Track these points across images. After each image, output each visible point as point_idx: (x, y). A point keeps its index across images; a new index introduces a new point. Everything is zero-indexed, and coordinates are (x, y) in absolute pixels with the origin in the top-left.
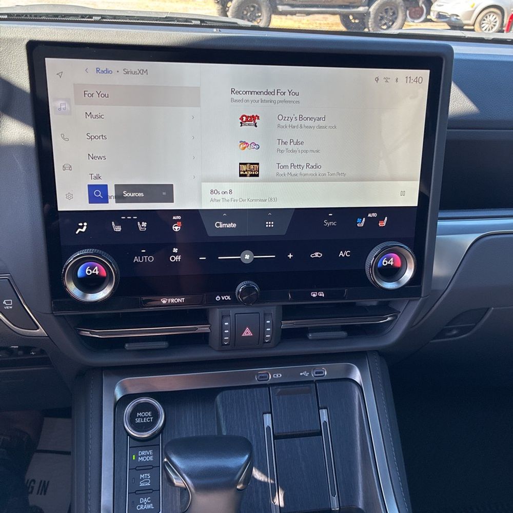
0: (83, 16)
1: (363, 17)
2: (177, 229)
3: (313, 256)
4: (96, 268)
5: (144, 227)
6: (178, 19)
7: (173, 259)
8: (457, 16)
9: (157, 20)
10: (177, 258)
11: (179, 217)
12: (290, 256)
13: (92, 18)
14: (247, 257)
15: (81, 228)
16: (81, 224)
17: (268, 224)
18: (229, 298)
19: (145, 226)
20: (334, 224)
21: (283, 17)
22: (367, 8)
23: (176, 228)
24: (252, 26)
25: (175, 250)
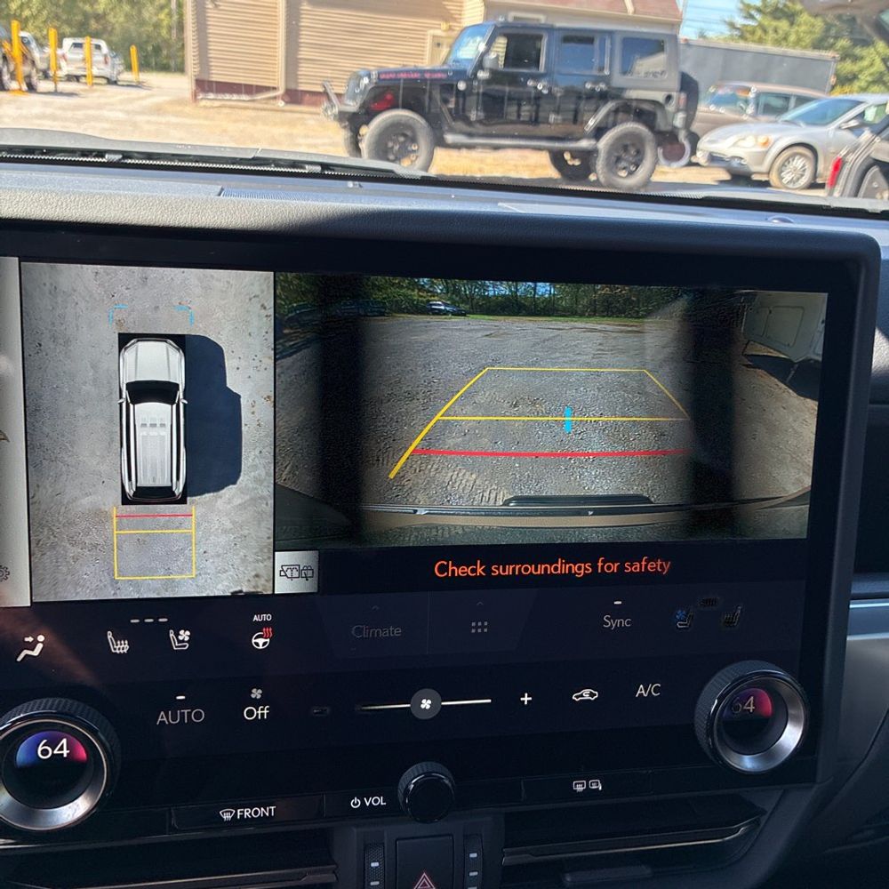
0: (85, 153)
1: (587, 156)
2: (261, 645)
3: (577, 697)
4: (64, 741)
5: (183, 641)
6: (277, 162)
7: (250, 713)
8: (741, 158)
9: (233, 164)
10: (259, 712)
11: (267, 617)
12: (526, 699)
13: (103, 157)
14: (426, 704)
15: (32, 646)
16: (30, 639)
17: (477, 627)
18: (381, 801)
19: (187, 639)
20: (625, 623)
21: (454, 153)
22: (593, 142)
23: (261, 641)
24: (422, 177)
25: (256, 694)
